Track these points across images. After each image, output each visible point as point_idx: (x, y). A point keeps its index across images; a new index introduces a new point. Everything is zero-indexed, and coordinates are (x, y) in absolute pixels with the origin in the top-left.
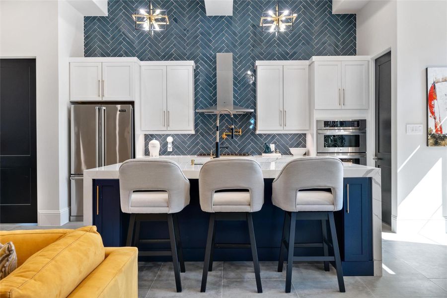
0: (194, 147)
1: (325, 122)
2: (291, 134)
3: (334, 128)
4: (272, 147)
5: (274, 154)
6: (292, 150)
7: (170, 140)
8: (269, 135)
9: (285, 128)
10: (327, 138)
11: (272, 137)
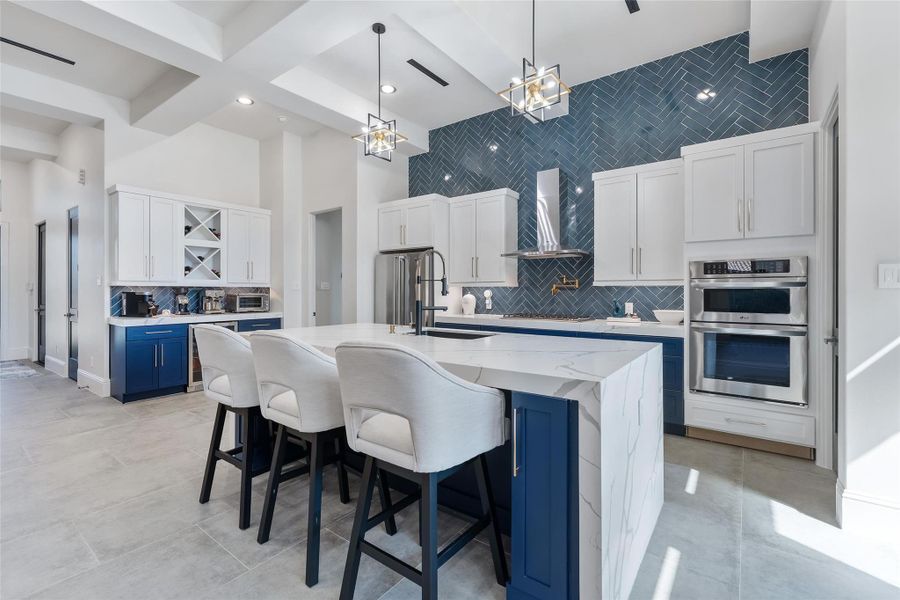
0: (517, 304)
1: (706, 265)
2: (662, 287)
3: (723, 276)
4: (629, 307)
5: (629, 319)
6: (658, 313)
7: (488, 294)
8: (623, 288)
9: (640, 277)
10: (708, 293)
11: (626, 292)
